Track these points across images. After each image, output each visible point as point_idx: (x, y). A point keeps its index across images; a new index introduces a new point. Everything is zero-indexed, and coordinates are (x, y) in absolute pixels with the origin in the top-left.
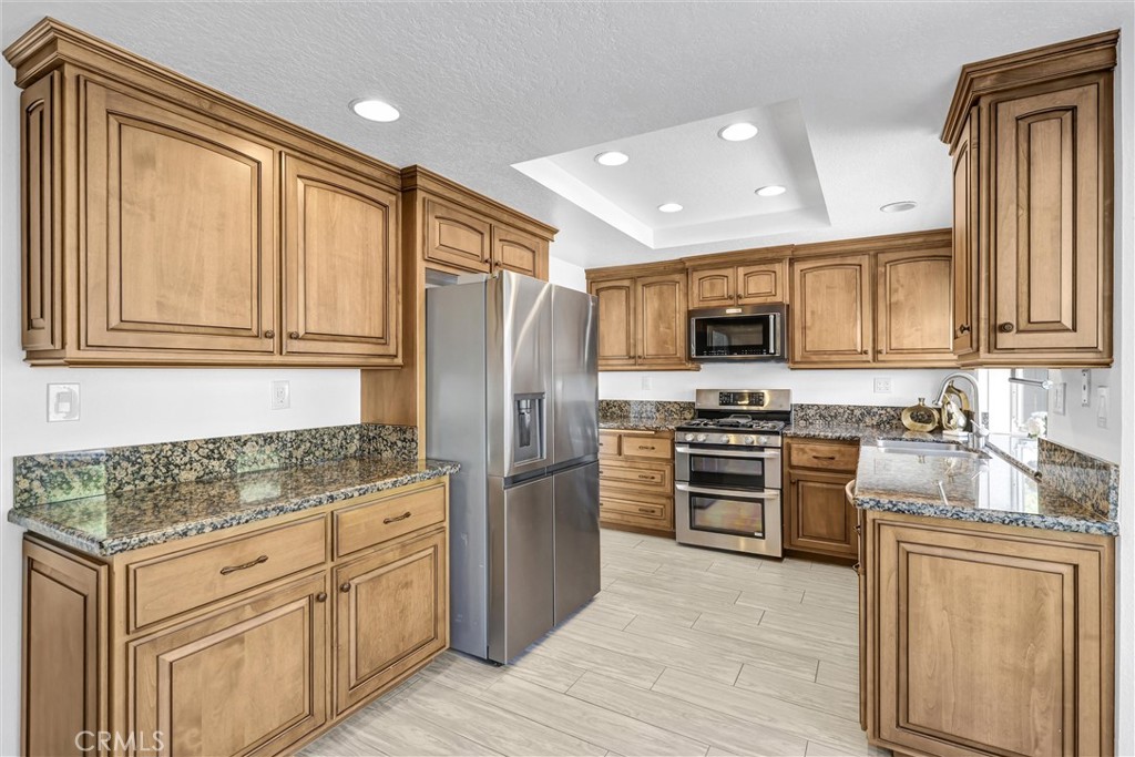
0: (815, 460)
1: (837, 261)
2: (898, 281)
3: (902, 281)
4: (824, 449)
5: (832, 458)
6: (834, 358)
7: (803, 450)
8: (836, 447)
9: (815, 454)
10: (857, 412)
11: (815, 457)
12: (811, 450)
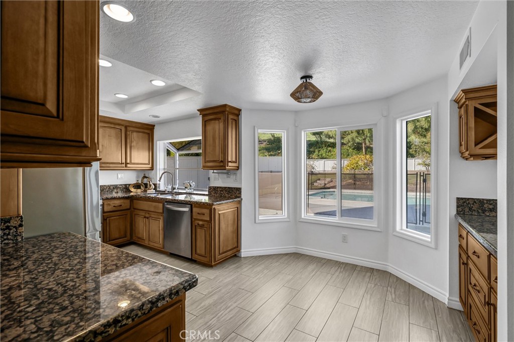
0: (114, 208)
1: (112, 126)
2: (134, 138)
3: (135, 138)
4: (117, 202)
5: (121, 205)
6: (111, 165)
7: (109, 204)
8: (122, 201)
9: (114, 205)
10: (112, 187)
11: (114, 206)
12: (113, 203)
